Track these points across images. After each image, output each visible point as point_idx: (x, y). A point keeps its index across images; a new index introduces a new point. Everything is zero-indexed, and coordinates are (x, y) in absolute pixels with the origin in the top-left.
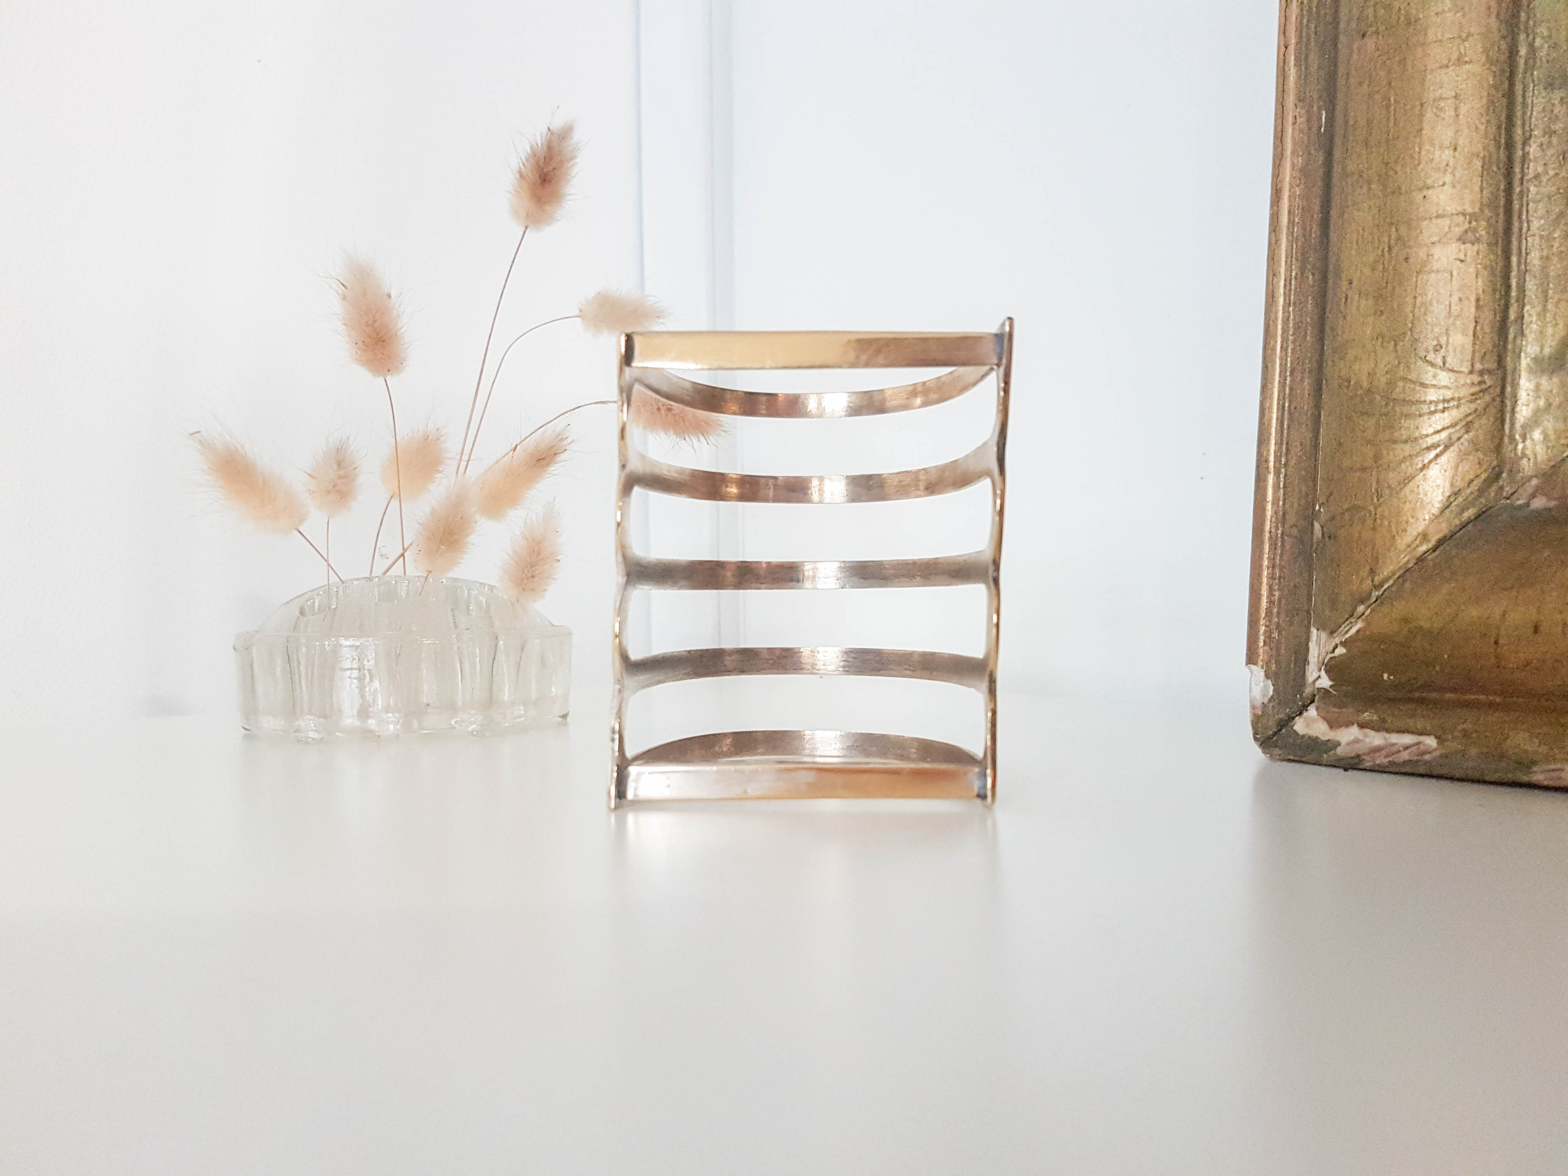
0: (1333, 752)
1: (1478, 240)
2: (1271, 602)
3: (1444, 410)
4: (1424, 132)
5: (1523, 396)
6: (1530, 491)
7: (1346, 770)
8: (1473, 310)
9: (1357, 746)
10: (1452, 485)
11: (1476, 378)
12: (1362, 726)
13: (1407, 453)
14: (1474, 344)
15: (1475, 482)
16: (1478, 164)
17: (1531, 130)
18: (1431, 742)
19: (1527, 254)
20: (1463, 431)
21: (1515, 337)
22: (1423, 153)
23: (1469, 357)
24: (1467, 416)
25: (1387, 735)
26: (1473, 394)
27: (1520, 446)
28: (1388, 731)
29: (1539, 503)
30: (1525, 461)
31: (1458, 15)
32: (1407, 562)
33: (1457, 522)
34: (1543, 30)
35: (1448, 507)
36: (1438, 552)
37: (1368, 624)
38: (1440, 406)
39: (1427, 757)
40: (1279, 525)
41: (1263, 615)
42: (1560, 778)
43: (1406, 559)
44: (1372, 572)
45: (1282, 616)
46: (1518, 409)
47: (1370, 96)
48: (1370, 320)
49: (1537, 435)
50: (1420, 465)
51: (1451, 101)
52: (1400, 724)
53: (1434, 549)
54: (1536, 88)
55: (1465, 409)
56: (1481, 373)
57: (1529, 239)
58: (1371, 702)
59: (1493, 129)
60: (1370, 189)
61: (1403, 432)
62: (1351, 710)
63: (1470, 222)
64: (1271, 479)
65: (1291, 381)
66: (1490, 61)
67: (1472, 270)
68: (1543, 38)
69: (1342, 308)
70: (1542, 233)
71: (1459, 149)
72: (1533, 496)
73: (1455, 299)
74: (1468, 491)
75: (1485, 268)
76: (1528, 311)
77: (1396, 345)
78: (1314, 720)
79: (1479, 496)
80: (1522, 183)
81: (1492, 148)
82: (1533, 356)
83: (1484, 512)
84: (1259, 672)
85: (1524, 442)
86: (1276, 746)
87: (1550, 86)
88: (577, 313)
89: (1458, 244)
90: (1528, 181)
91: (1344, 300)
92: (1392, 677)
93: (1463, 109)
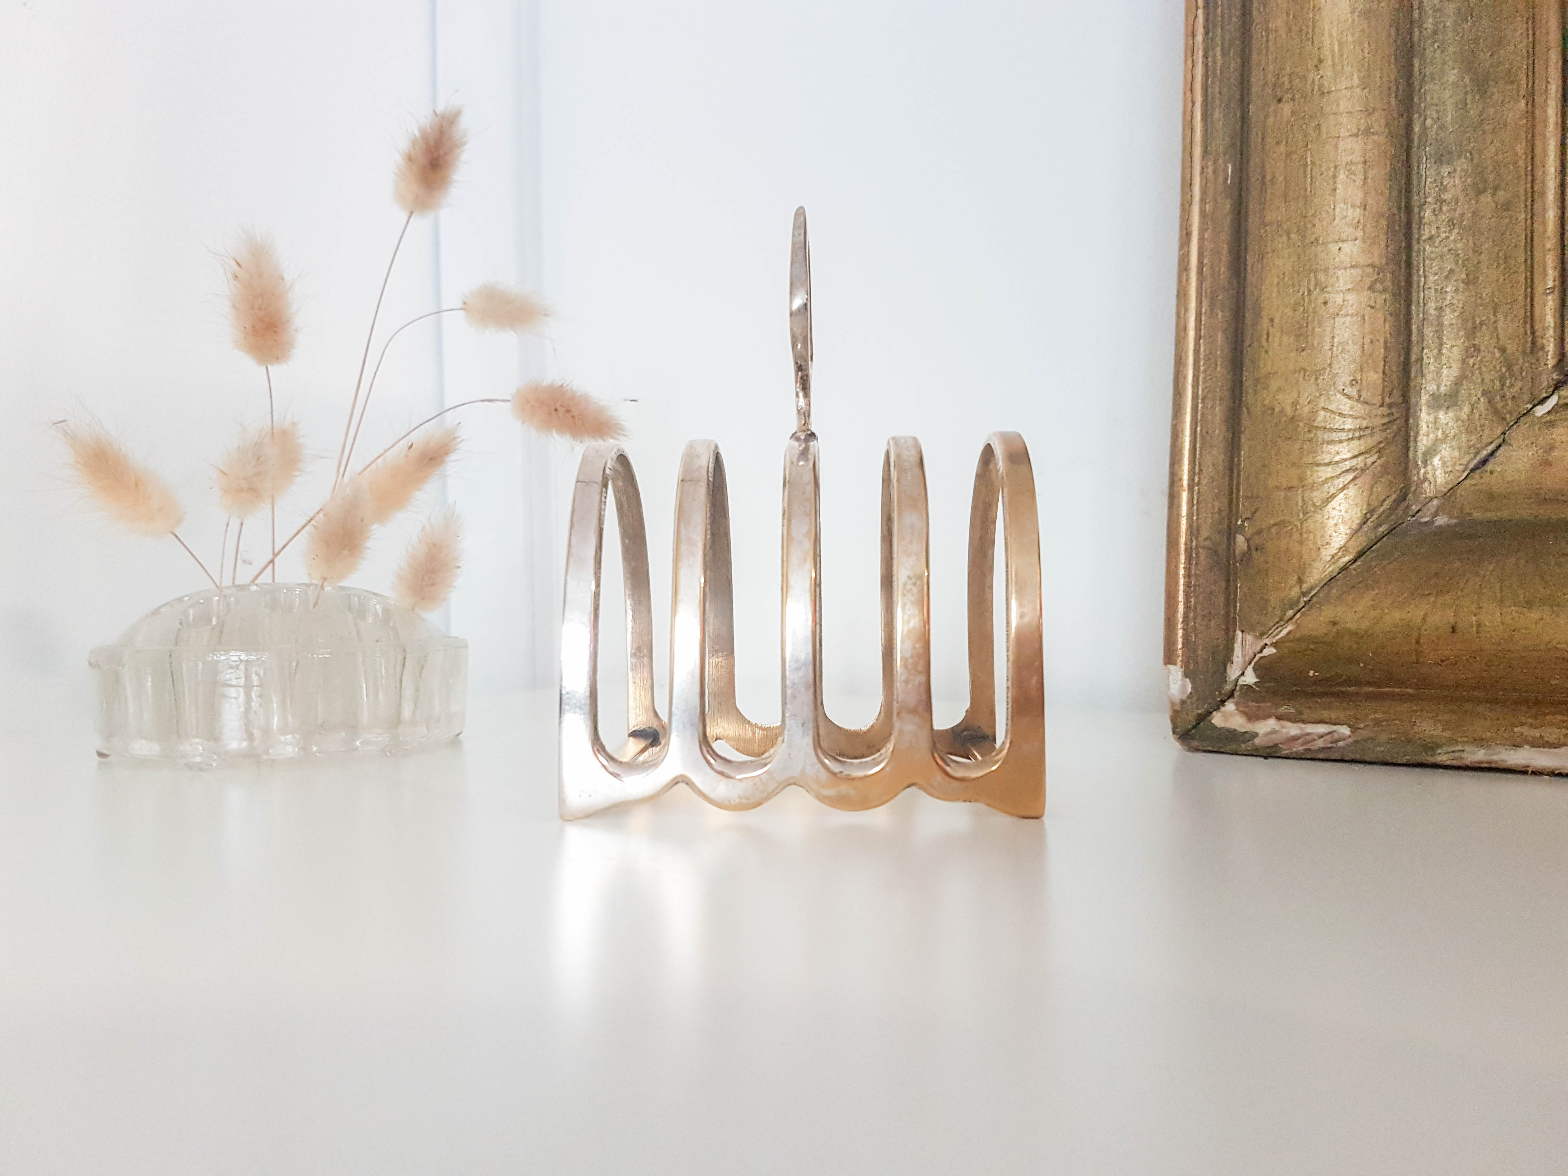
0: (1251, 742)
1: (1385, 290)
2: (1187, 607)
3: (1359, 438)
4: (1338, 191)
5: (1424, 428)
6: (1432, 510)
7: (1266, 758)
8: (1382, 350)
9: (1273, 736)
10: (1369, 504)
11: (1385, 410)
12: (1279, 718)
13: (1329, 475)
14: (1384, 380)
15: (1387, 502)
16: (1384, 223)
17: (1426, 198)
18: (1345, 730)
19: (1425, 304)
20: (1376, 456)
21: (1416, 377)
22: (1338, 210)
23: (1380, 392)
24: (1381, 442)
25: (1303, 726)
26: (1384, 424)
27: (1422, 471)
28: (1304, 722)
29: (1441, 520)
30: (1427, 484)
31: (1366, 91)
32: (1332, 572)
33: (1373, 536)
34: (1432, 113)
35: (1365, 523)
36: (1358, 563)
37: (1298, 626)
38: (1357, 434)
39: (1341, 744)
40: (1193, 538)
41: (1181, 620)
42: (1461, 758)
43: (1331, 569)
44: (1300, 581)
45: (1199, 619)
46: (1419, 439)
47: (1289, 155)
48: (1293, 355)
49: (1436, 461)
50: (1341, 486)
51: (1360, 167)
52: (1316, 716)
53: (1355, 560)
54: (1428, 161)
55: (1377, 437)
56: (1390, 406)
57: (1426, 292)
58: (1291, 696)
59: (1395, 193)
60: (1289, 238)
61: (1324, 456)
62: (1269, 704)
63: (1378, 274)
64: (1185, 496)
65: (1203, 408)
66: (1391, 135)
67: (1380, 315)
68: (1433, 119)
69: (1264, 344)
70: (1436, 287)
71: (1368, 207)
72: (1436, 514)
73: (1367, 341)
74: (1382, 509)
75: (1391, 315)
76: (1426, 354)
77: (1316, 379)
78: (1231, 714)
79: (1391, 514)
80: (1419, 243)
81: (1395, 211)
82: (1431, 393)
83: (1394, 528)
84: (1176, 671)
85: (1425, 467)
86: (1194, 739)
87: (1440, 160)
88: (460, 305)
89: (1369, 293)
90: (1424, 241)
91: (1265, 336)
92: (1317, 674)
93: (1370, 174)
